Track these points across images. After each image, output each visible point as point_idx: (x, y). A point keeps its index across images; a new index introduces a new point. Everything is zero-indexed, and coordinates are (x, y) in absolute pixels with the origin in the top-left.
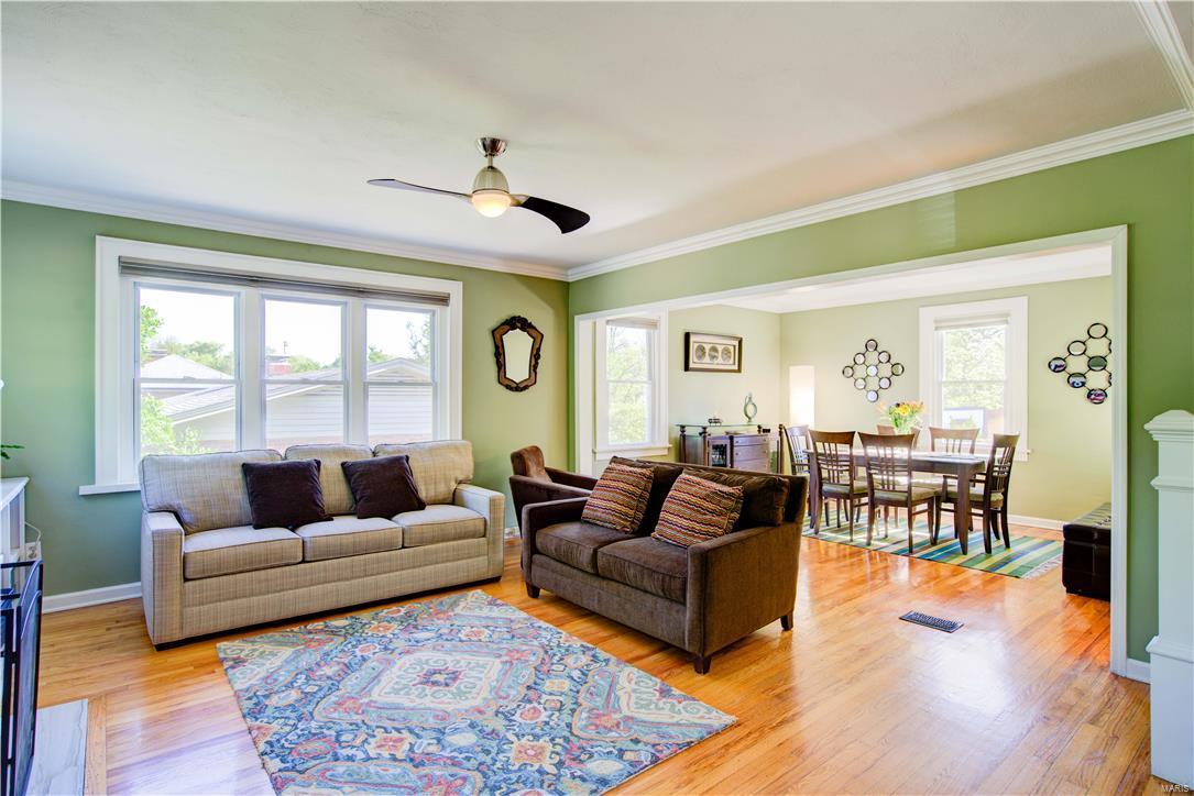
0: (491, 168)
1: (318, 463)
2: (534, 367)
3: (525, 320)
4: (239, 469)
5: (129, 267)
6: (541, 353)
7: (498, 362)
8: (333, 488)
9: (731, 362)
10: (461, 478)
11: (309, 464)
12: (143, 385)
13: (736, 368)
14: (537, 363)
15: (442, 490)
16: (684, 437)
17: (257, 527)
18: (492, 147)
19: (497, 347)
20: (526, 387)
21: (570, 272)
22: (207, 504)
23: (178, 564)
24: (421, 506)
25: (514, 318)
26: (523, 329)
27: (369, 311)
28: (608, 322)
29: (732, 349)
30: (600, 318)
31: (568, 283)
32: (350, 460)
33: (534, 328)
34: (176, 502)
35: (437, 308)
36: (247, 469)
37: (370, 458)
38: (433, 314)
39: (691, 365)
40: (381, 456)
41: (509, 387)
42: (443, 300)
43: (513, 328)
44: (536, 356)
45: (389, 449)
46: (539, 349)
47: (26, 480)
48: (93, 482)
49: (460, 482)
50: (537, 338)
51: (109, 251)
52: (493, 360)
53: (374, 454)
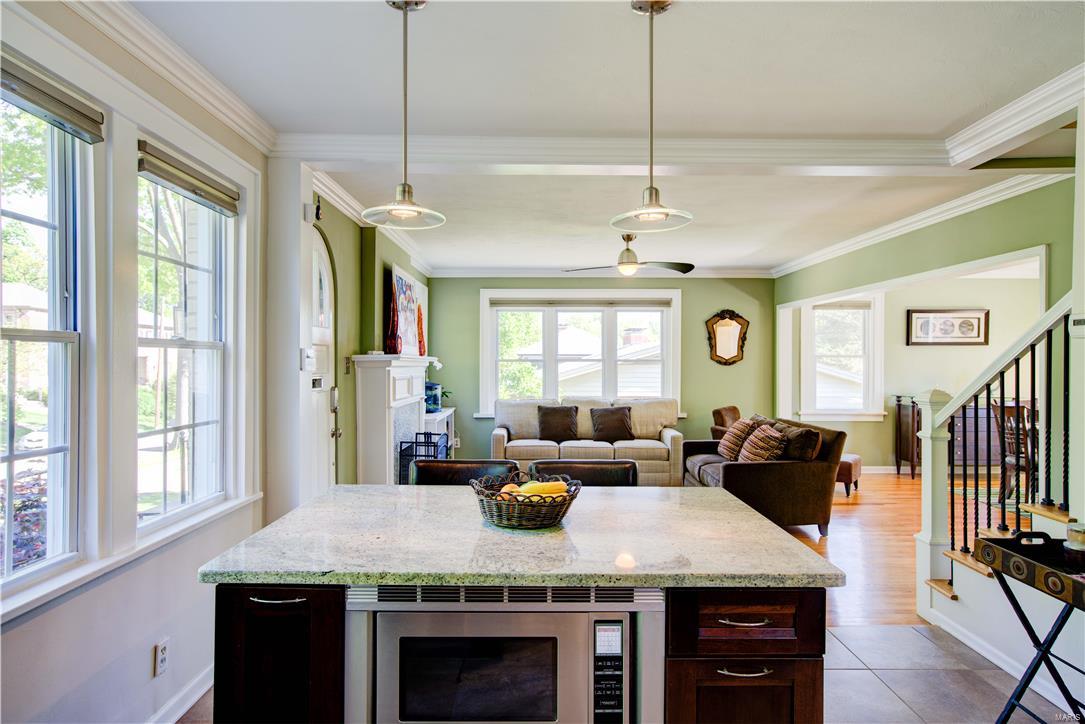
0: (628, 249)
1: (577, 408)
2: (741, 347)
3: (733, 312)
4: (537, 408)
5: (494, 303)
6: (747, 336)
7: (711, 345)
8: (584, 423)
9: (975, 333)
10: (665, 423)
11: (571, 408)
12: (501, 363)
13: (982, 339)
14: (743, 344)
15: (651, 430)
16: (899, 406)
17: (541, 439)
18: (628, 238)
19: (709, 333)
20: (734, 362)
21: (773, 271)
22: (521, 426)
23: (502, 451)
24: (632, 437)
25: (723, 312)
26: (731, 318)
27: (619, 313)
28: (815, 307)
29: (975, 322)
30: (805, 304)
31: (774, 280)
32: (595, 408)
33: (741, 317)
34: (508, 423)
35: (665, 309)
36: (540, 408)
37: (610, 407)
38: (662, 312)
39: (914, 339)
40: (616, 406)
41: (720, 362)
42: (667, 303)
43: (723, 318)
44: (743, 338)
45: (621, 402)
46: (745, 333)
47: (454, 409)
48: (478, 412)
49: (665, 427)
50: (745, 324)
51: (486, 295)
52: (707, 342)
53: (612, 405)
